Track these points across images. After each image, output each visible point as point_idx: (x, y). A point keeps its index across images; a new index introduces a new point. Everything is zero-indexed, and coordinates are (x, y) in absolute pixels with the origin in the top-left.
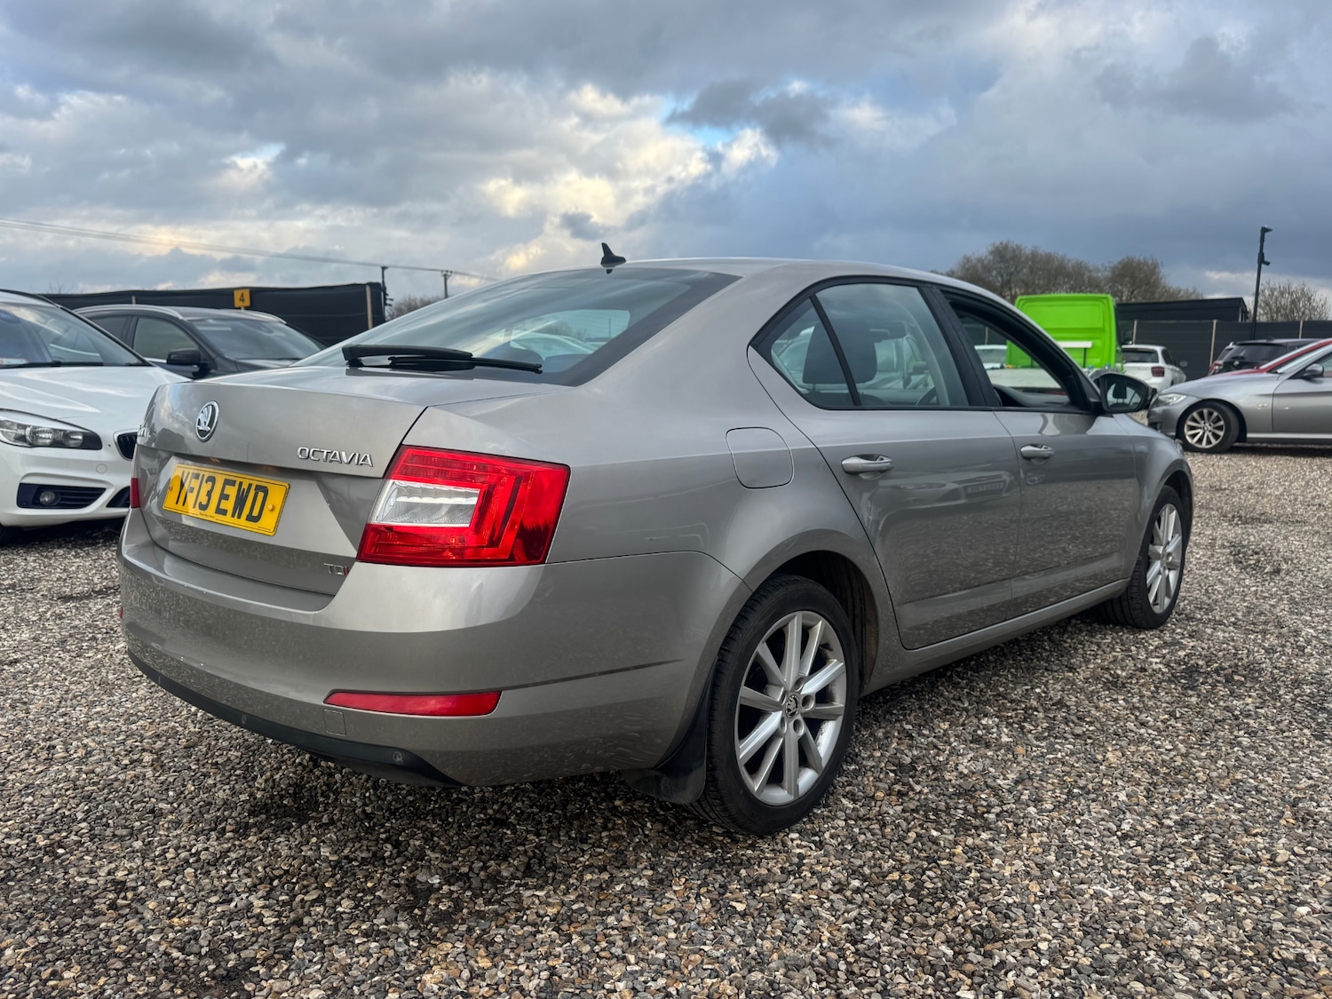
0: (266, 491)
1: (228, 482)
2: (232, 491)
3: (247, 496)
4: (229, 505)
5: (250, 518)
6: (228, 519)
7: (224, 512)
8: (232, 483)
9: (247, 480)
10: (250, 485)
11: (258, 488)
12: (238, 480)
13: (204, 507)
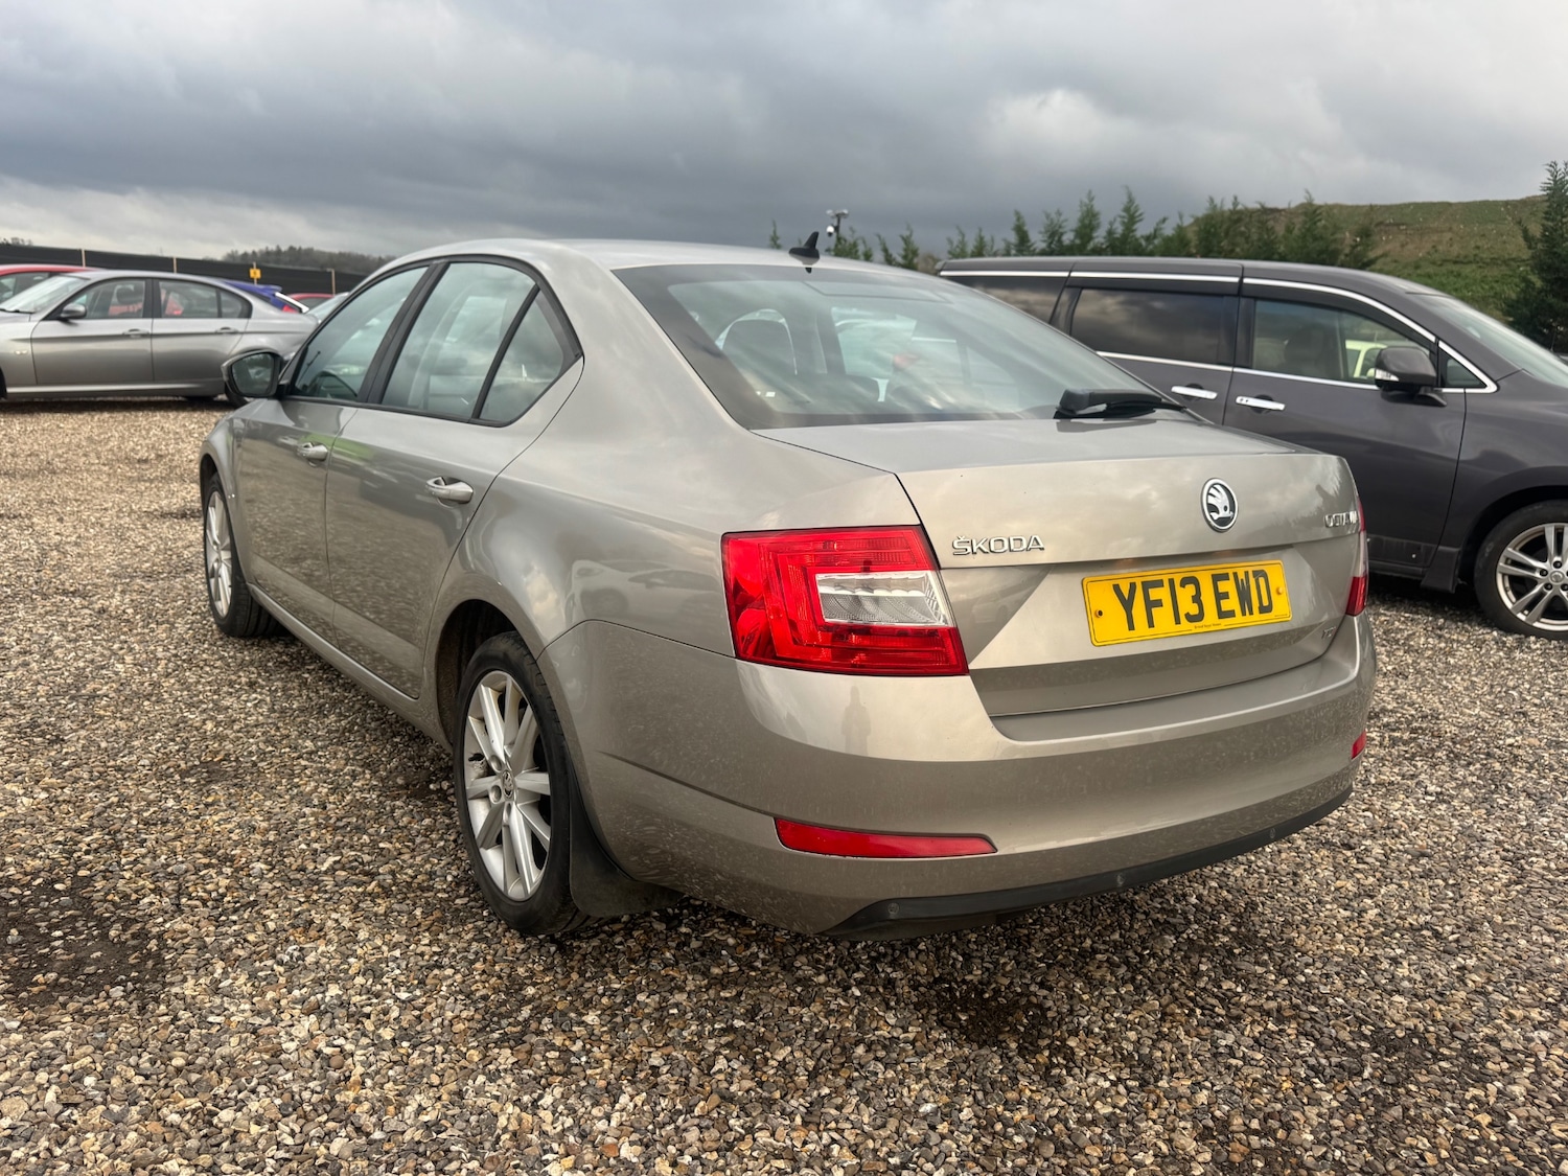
0: (1265, 575)
1: (1216, 579)
2: (1227, 586)
3: (1249, 587)
4: (1232, 604)
5: (1264, 610)
6: (1239, 619)
7: (1231, 614)
8: (1225, 577)
9: (1243, 568)
10: (1247, 573)
11: (1257, 574)
12: (1230, 572)
13: (1199, 617)
